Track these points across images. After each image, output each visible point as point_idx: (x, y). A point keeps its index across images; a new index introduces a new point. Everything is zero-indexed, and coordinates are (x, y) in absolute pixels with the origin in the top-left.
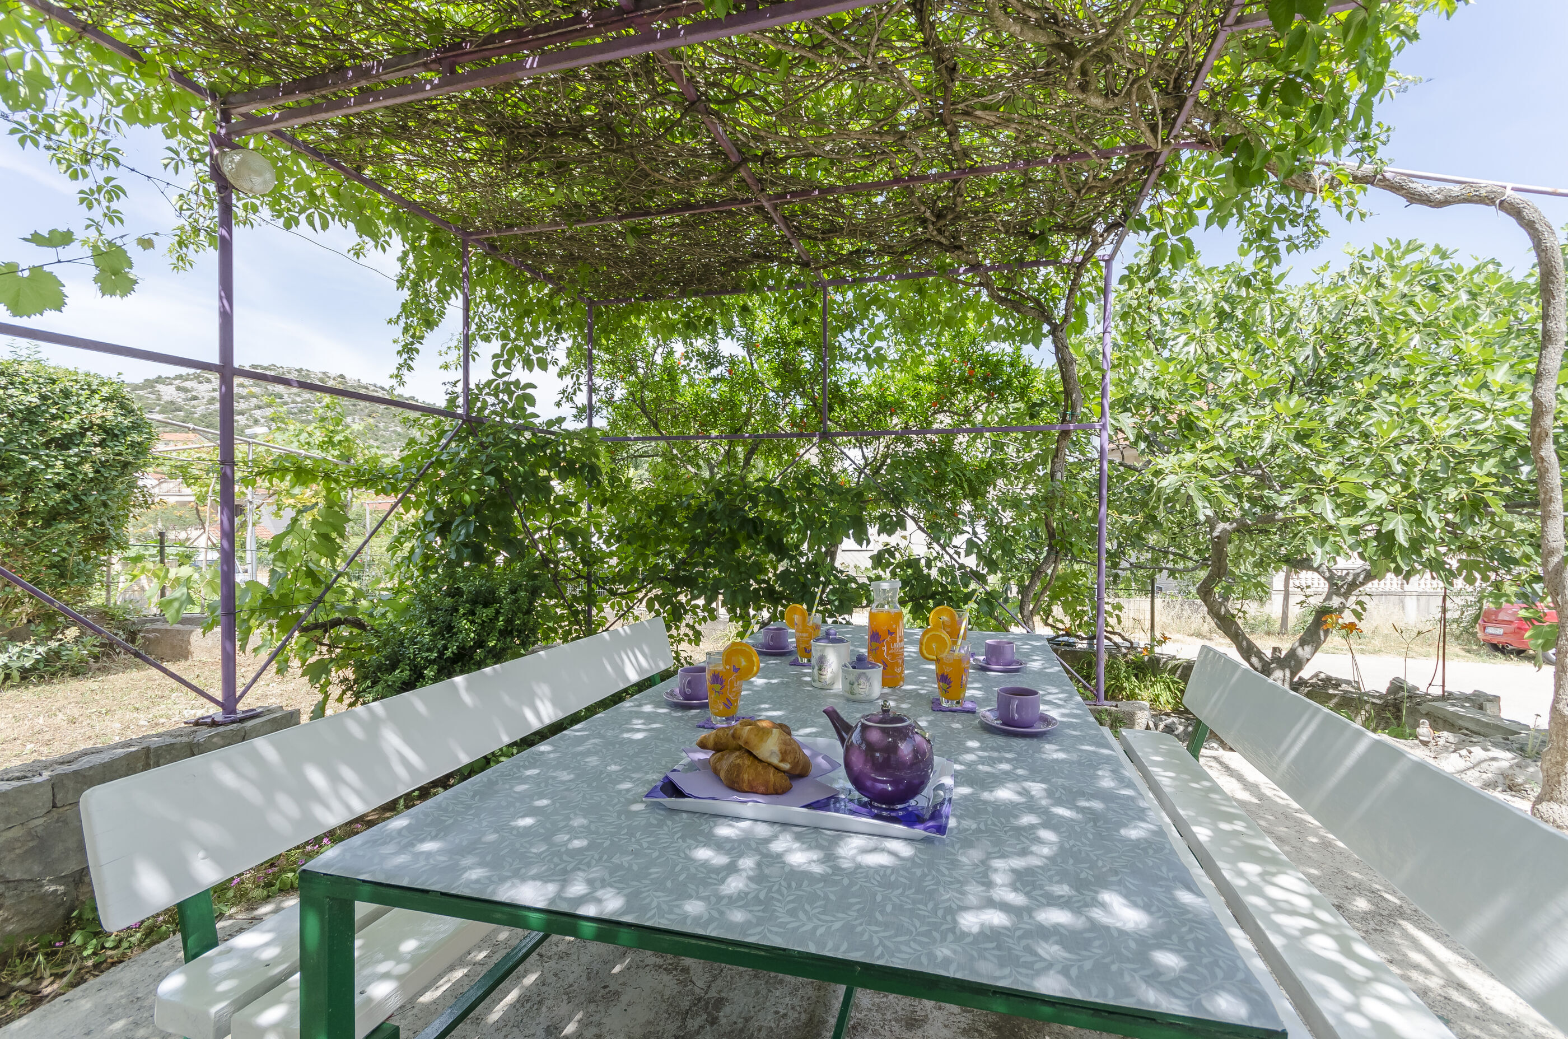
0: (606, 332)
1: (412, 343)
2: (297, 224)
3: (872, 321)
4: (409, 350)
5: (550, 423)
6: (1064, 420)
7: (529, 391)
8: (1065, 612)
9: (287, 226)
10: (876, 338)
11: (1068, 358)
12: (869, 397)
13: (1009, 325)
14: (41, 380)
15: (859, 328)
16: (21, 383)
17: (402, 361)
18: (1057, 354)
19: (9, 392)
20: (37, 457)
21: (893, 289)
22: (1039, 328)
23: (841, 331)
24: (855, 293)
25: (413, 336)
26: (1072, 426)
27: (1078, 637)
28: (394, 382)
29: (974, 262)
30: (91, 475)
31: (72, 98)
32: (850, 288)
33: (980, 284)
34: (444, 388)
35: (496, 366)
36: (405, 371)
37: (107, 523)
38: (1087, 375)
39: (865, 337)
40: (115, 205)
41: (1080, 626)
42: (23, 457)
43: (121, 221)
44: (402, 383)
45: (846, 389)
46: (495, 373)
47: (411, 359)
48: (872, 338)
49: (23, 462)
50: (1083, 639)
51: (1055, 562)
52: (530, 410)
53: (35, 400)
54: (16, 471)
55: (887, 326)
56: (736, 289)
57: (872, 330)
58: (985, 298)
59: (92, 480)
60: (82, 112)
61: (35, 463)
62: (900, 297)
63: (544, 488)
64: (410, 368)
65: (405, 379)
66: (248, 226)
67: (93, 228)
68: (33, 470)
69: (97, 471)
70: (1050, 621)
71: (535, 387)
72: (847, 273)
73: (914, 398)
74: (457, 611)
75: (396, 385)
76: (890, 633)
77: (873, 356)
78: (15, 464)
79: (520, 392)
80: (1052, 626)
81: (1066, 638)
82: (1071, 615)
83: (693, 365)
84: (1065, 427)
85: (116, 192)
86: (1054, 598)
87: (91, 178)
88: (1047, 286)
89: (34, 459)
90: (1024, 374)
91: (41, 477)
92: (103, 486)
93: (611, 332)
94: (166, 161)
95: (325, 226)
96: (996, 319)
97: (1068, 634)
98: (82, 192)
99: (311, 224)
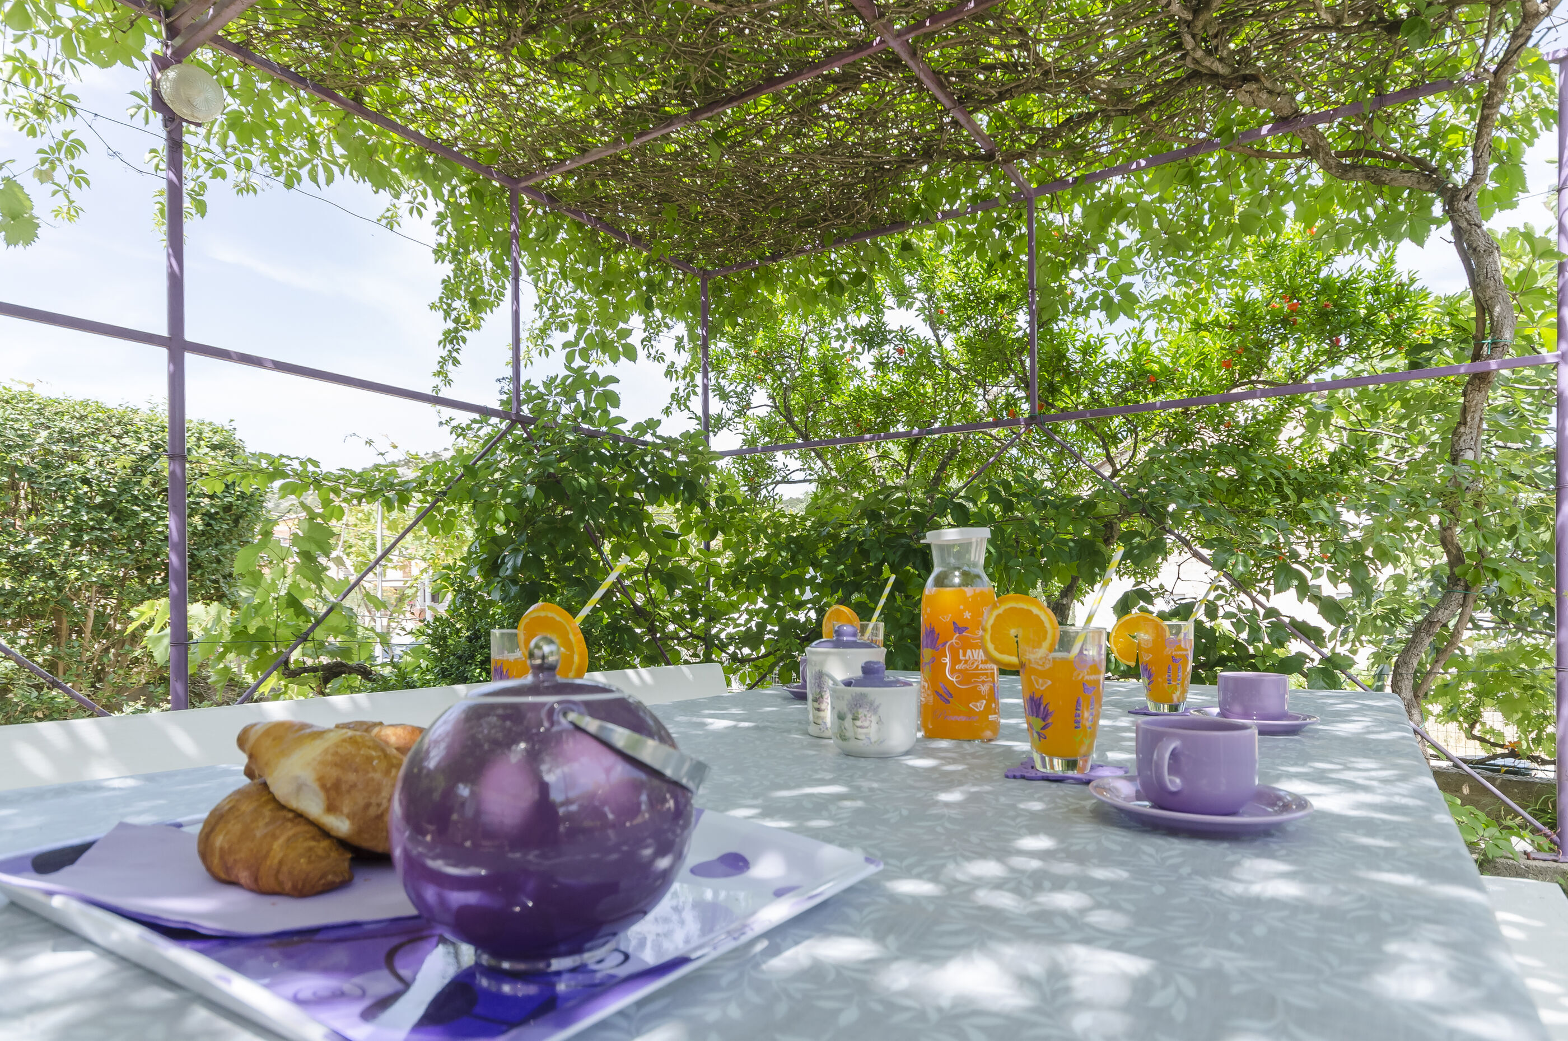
0: (731, 314)
1: (456, 330)
2: (299, 181)
3: (1114, 246)
4: (452, 338)
5: (641, 428)
6: (1476, 357)
7: (611, 387)
8: (1507, 716)
9: (289, 186)
10: (1123, 273)
11: (1482, 244)
12: (1115, 365)
13: (1366, 218)
14: (153, 429)
15: (1092, 259)
16: (135, 432)
17: (445, 353)
18: (1458, 244)
19: (123, 441)
20: (148, 509)
21: (1147, 188)
22: (1426, 206)
23: (1064, 268)
24: (1084, 207)
25: (457, 320)
26: (1493, 364)
27: (1534, 759)
28: (438, 381)
29: (1286, 112)
30: (200, 528)
31: (17, 39)
32: (1075, 197)
33: (1304, 153)
34: (498, 386)
35: (570, 358)
36: (450, 367)
37: (221, 580)
38: (1527, 274)
39: (1103, 274)
40: (77, 163)
41: (1538, 741)
42: (135, 508)
43: (88, 183)
44: (448, 382)
45: (1074, 355)
46: (568, 367)
47: (457, 350)
48: (1116, 272)
49: (136, 514)
50: (1544, 762)
51: (1463, 605)
52: (614, 413)
53: (146, 449)
54: (130, 523)
55: (1140, 251)
56: (897, 224)
57: (1114, 260)
58: (1317, 179)
59: (203, 533)
60: (31, 55)
61: (147, 514)
62: (1162, 200)
63: (636, 516)
64: (456, 362)
65: (450, 376)
66: (251, 193)
67: (61, 195)
68: (145, 522)
69: (208, 525)
70: (1476, 732)
71: (617, 381)
72: (1066, 171)
73: (1199, 366)
74: (473, 657)
75: (441, 385)
76: (959, 629)
77: (1117, 299)
78: (129, 516)
79: (600, 389)
80: (1482, 740)
81: (1509, 761)
82: (1519, 723)
83: (848, 347)
84: (1479, 367)
85: (75, 147)
86: (1482, 694)
87: (48, 135)
88: (1438, 133)
89: (145, 510)
90: (1399, 300)
91: (152, 529)
92: (215, 540)
93: (736, 315)
94: (132, 111)
95: (330, 180)
96: (1340, 213)
97: (1513, 754)
98: (41, 151)
99: (314, 179)
